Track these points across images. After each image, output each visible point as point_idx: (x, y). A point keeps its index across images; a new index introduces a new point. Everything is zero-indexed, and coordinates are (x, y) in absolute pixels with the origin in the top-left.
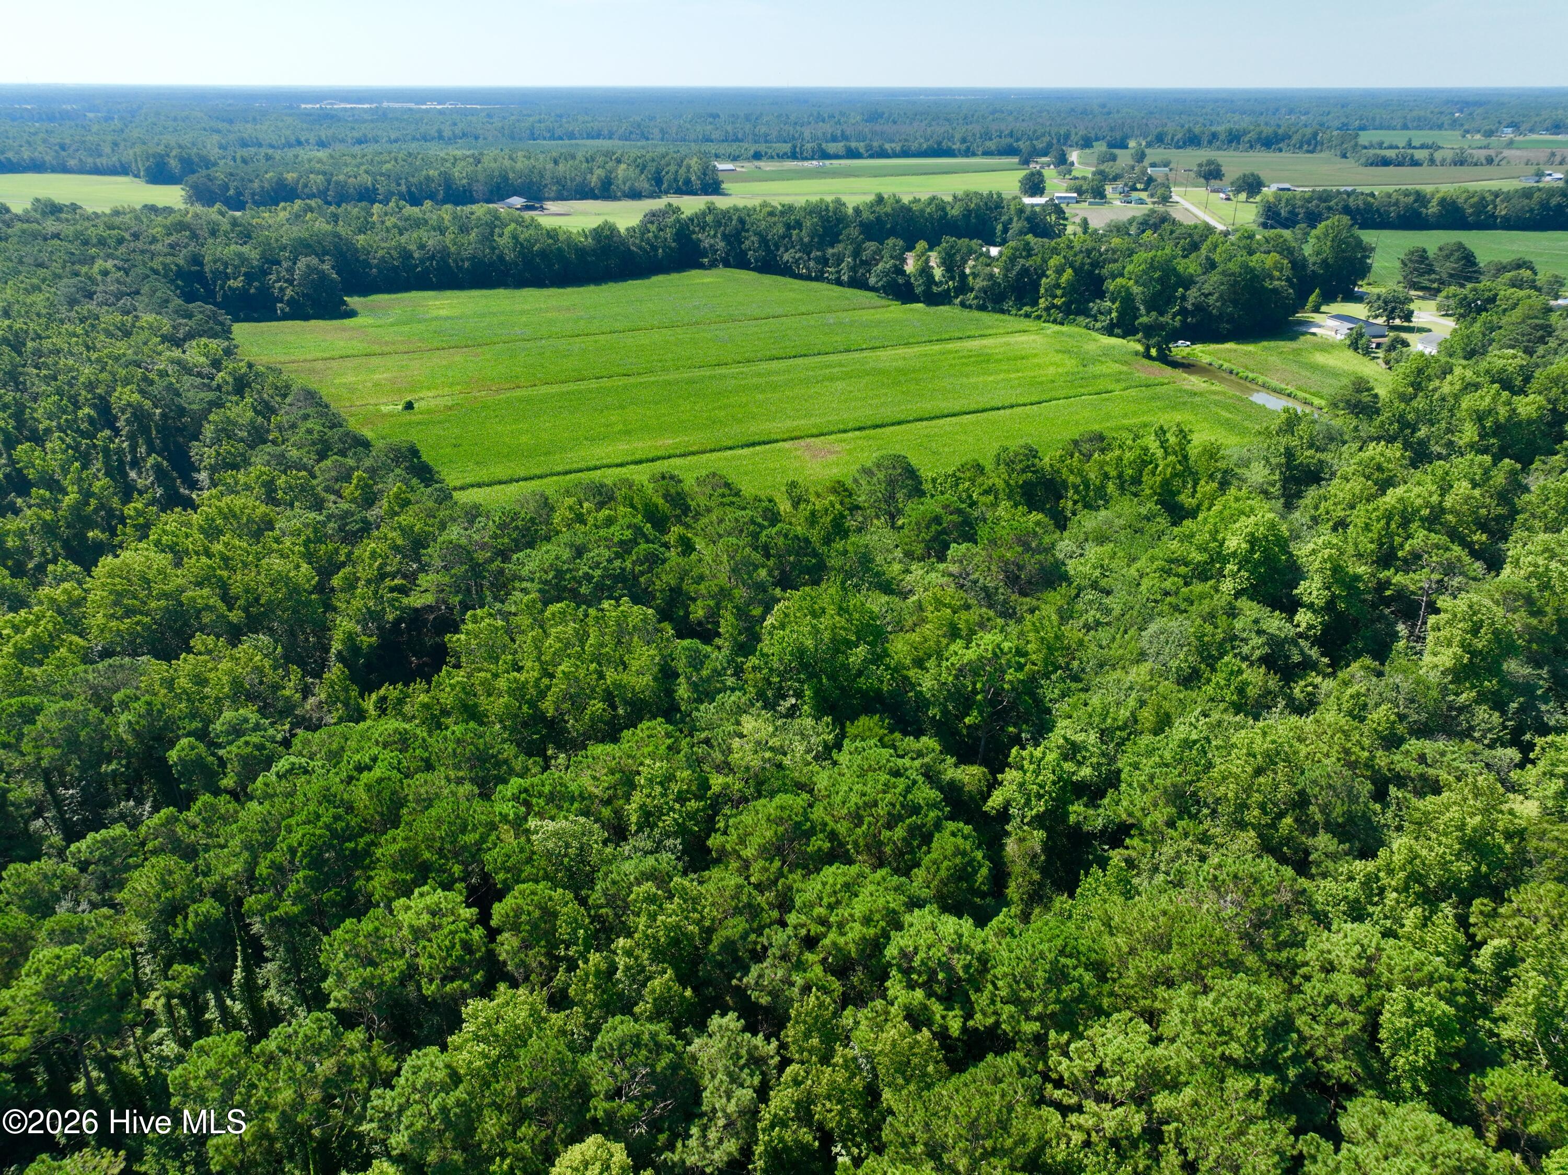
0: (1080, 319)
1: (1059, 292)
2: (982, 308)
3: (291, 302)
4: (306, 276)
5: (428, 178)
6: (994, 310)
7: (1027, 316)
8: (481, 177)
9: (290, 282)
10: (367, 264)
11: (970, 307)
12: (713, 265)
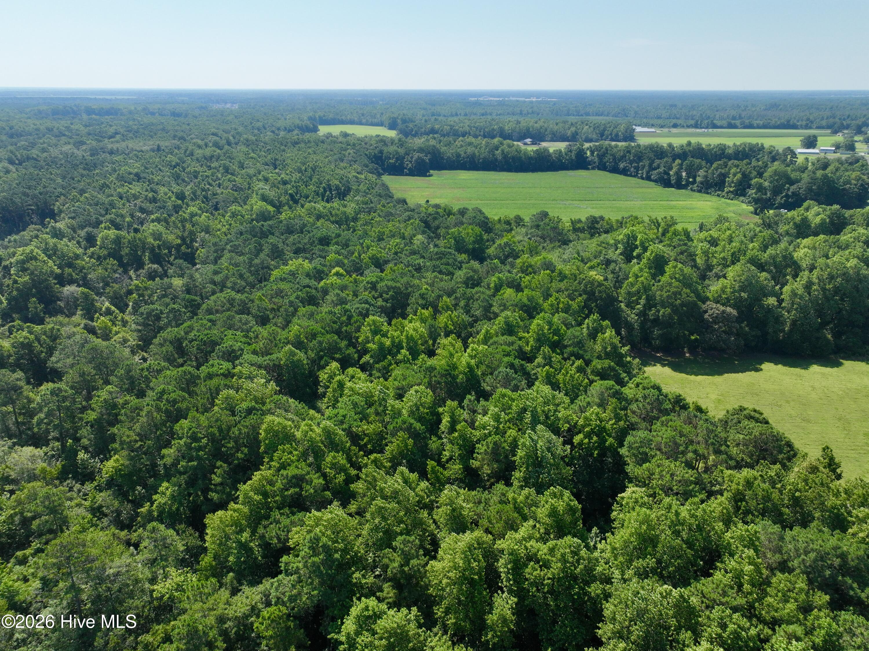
0: (742, 198)
1: (733, 185)
2: (700, 191)
3: (410, 169)
4: (416, 161)
5: (493, 129)
6: (705, 193)
7: (718, 195)
8: (517, 129)
9: (411, 162)
10: (442, 158)
11: (694, 191)
12: (593, 169)
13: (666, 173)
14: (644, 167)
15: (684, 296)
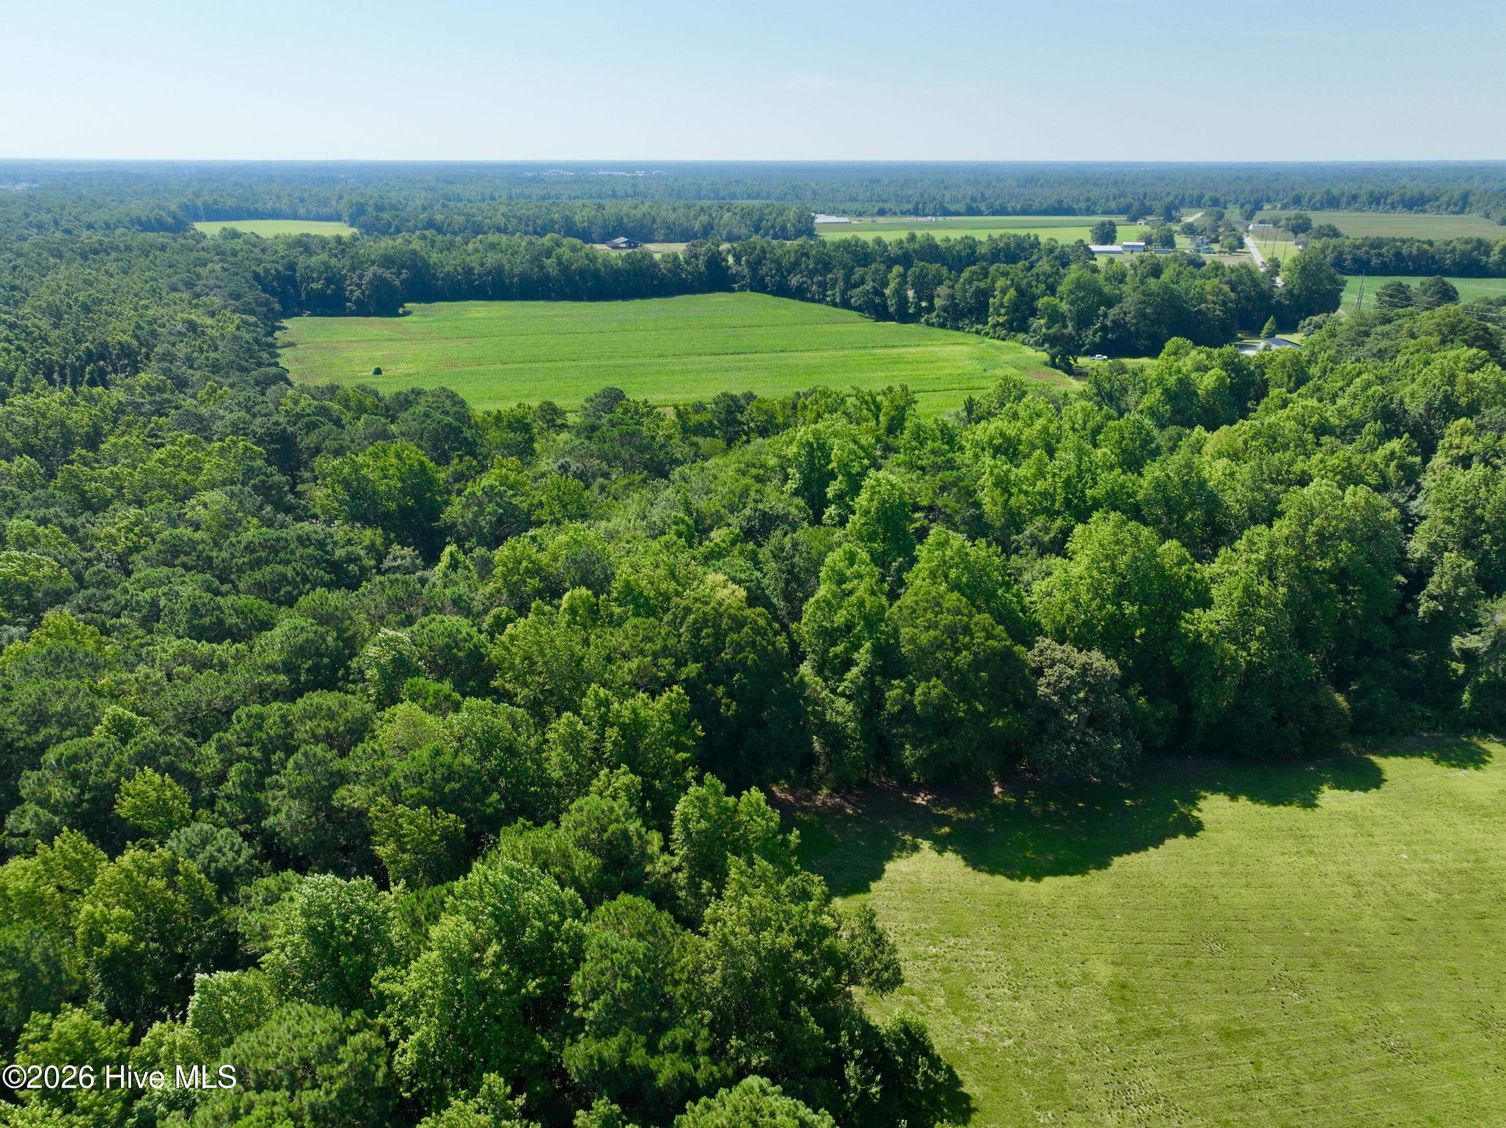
0: (1021, 336)
1: (1003, 311)
2: (942, 326)
3: (358, 302)
4: (371, 282)
6: (952, 328)
7: (978, 332)
8: (600, 221)
9: (359, 286)
10: (434, 277)
11: (933, 325)
12: (742, 289)
13: (878, 293)
14: (835, 282)
15: (979, 636)
